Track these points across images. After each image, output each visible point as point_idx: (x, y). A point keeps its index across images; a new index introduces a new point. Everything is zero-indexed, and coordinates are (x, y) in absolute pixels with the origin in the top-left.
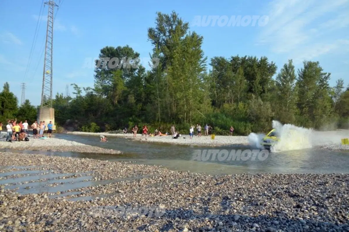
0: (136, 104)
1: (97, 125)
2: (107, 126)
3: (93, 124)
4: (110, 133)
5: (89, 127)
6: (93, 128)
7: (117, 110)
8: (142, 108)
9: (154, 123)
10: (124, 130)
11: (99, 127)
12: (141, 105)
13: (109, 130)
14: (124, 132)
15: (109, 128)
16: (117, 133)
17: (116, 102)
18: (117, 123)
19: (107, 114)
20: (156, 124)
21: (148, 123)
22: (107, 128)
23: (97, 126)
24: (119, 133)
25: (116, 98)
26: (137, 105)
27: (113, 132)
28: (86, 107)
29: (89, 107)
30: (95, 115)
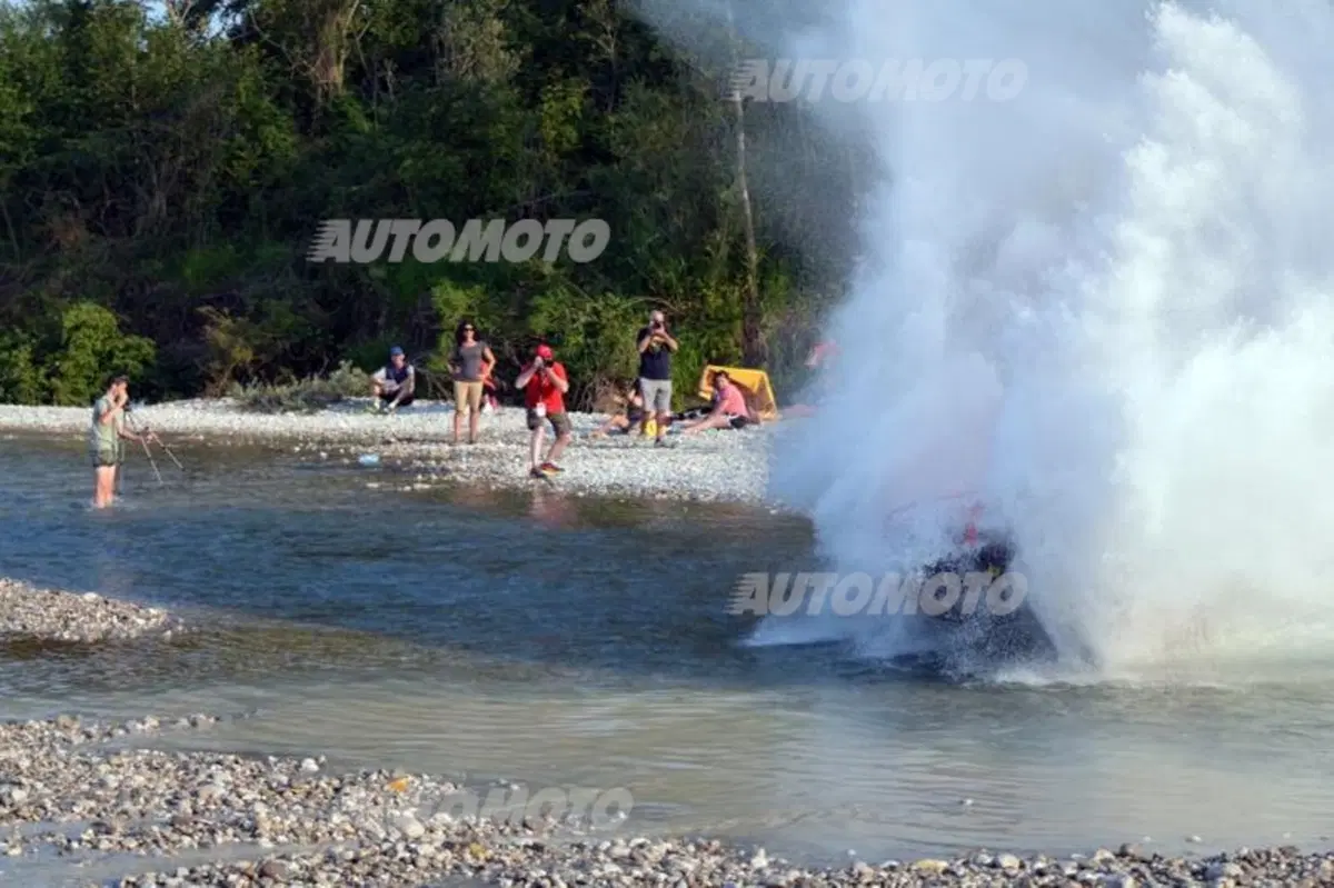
0: (529, 87)
1: (125, 328)
2: (220, 332)
3: (90, 319)
4: (255, 406)
5: (51, 346)
6: (83, 354)
7: (333, 157)
8: (586, 138)
9: (693, 292)
10: (380, 375)
11: (147, 347)
12: (575, 102)
13: (241, 376)
14: (387, 397)
15: (243, 354)
16: (314, 403)
17: (337, 74)
18: (326, 301)
19: (231, 212)
20: (714, 300)
21: (629, 292)
22: (223, 355)
23: (133, 340)
24: (336, 400)
25: (329, 33)
26: (534, 100)
27: (283, 390)
28: (18, 139)
29: (49, 146)
30: (111, 219)
